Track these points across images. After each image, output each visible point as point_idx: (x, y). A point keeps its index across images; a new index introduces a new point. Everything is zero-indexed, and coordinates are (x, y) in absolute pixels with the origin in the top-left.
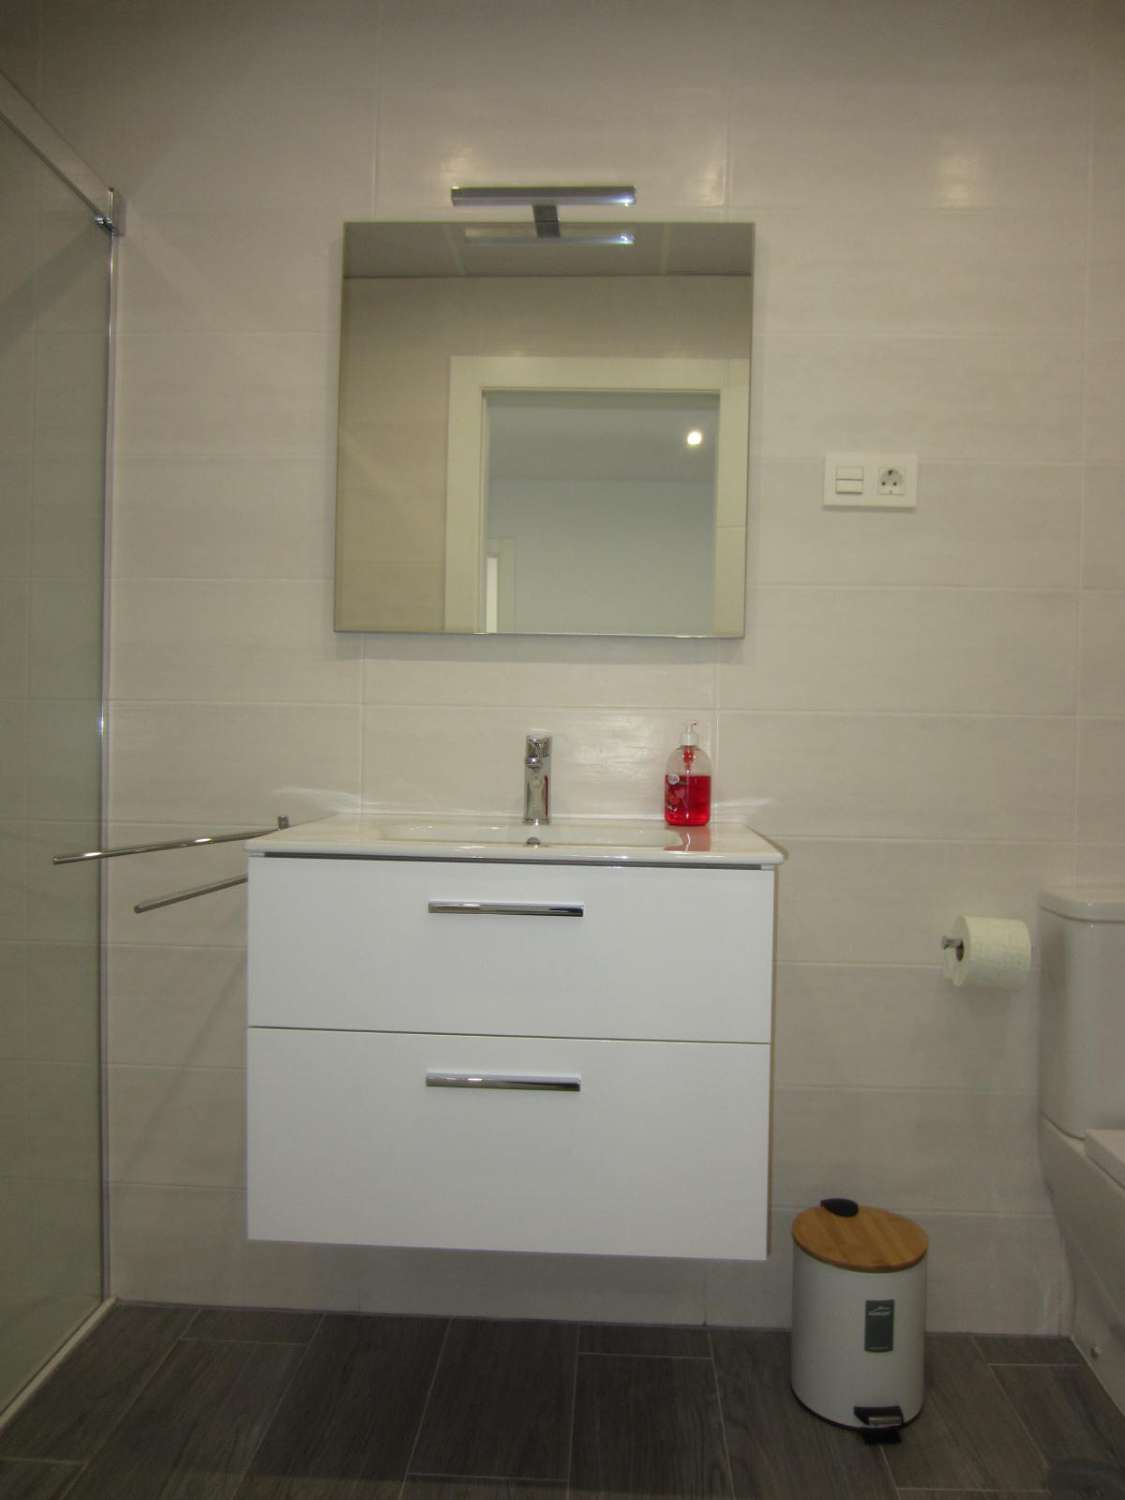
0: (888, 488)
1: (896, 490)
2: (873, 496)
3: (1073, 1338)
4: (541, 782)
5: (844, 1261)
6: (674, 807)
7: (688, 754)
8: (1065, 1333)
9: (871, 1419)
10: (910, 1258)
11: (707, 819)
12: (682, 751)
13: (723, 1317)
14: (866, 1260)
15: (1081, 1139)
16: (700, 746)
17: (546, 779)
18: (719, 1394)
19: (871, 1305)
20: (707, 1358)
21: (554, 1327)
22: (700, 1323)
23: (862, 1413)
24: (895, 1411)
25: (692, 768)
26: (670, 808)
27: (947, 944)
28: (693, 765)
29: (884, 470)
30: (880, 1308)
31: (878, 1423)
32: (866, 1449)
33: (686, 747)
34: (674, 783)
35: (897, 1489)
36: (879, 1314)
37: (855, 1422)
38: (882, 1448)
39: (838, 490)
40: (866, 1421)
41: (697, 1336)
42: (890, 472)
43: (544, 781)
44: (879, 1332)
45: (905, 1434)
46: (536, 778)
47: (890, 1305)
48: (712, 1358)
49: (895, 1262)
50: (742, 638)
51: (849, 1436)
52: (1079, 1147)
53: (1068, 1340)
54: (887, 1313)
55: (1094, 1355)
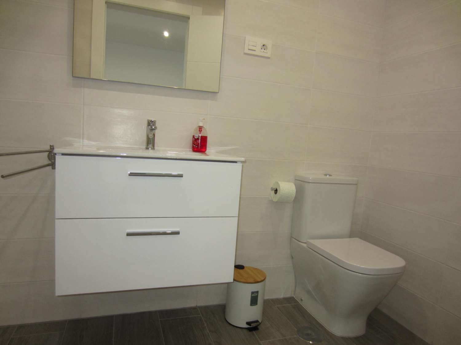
0: (263, 50)
1: (265, 51)
2: (259, 52)
3: (294, 297)
4: (152, 135)
5: (245, 281)
6: (196, 146)
7: (200, 129)
8: (293, 295)
9: (252, 324)
10: (263, 279)
11: (205, 151)
12: (198, 128)
13: (202, 303)
14: (252, 280)
15: (306, 243)
16: (204, 127)
17: (154, 135)
18: (206, 325)
19: (253, 293)
20: (199, 315)
21: (150, 313)
22: (195, 305)
23: (248, 323)
24: (257, 321)
25: (201, 133)
26: (195, 146)
27: (272, 189)
28: (202, 132)
29: (262, 45)
30: (255, 293)
31: (254, 325)
32: (250, 333)
33: (200, 126)
34: (196, 138)
35: (261, 342)
36: (254, 295)
37: (247, 326)
38: (254, 332)
39: (249, 48)
40: (250, 325)
41: (194, 309)
42: (264, 45)
43: (153, 135)
44: (254, 301)
45: (259, 327)
46: (151, 134)
47: (257, 292)
48: (201, 315)
49: (259, 280)
50: (218, 93)
51: (245, 331)
52: (305, 245)
53: (293, 297)
54: (257, 295)
55: (302, 300)
